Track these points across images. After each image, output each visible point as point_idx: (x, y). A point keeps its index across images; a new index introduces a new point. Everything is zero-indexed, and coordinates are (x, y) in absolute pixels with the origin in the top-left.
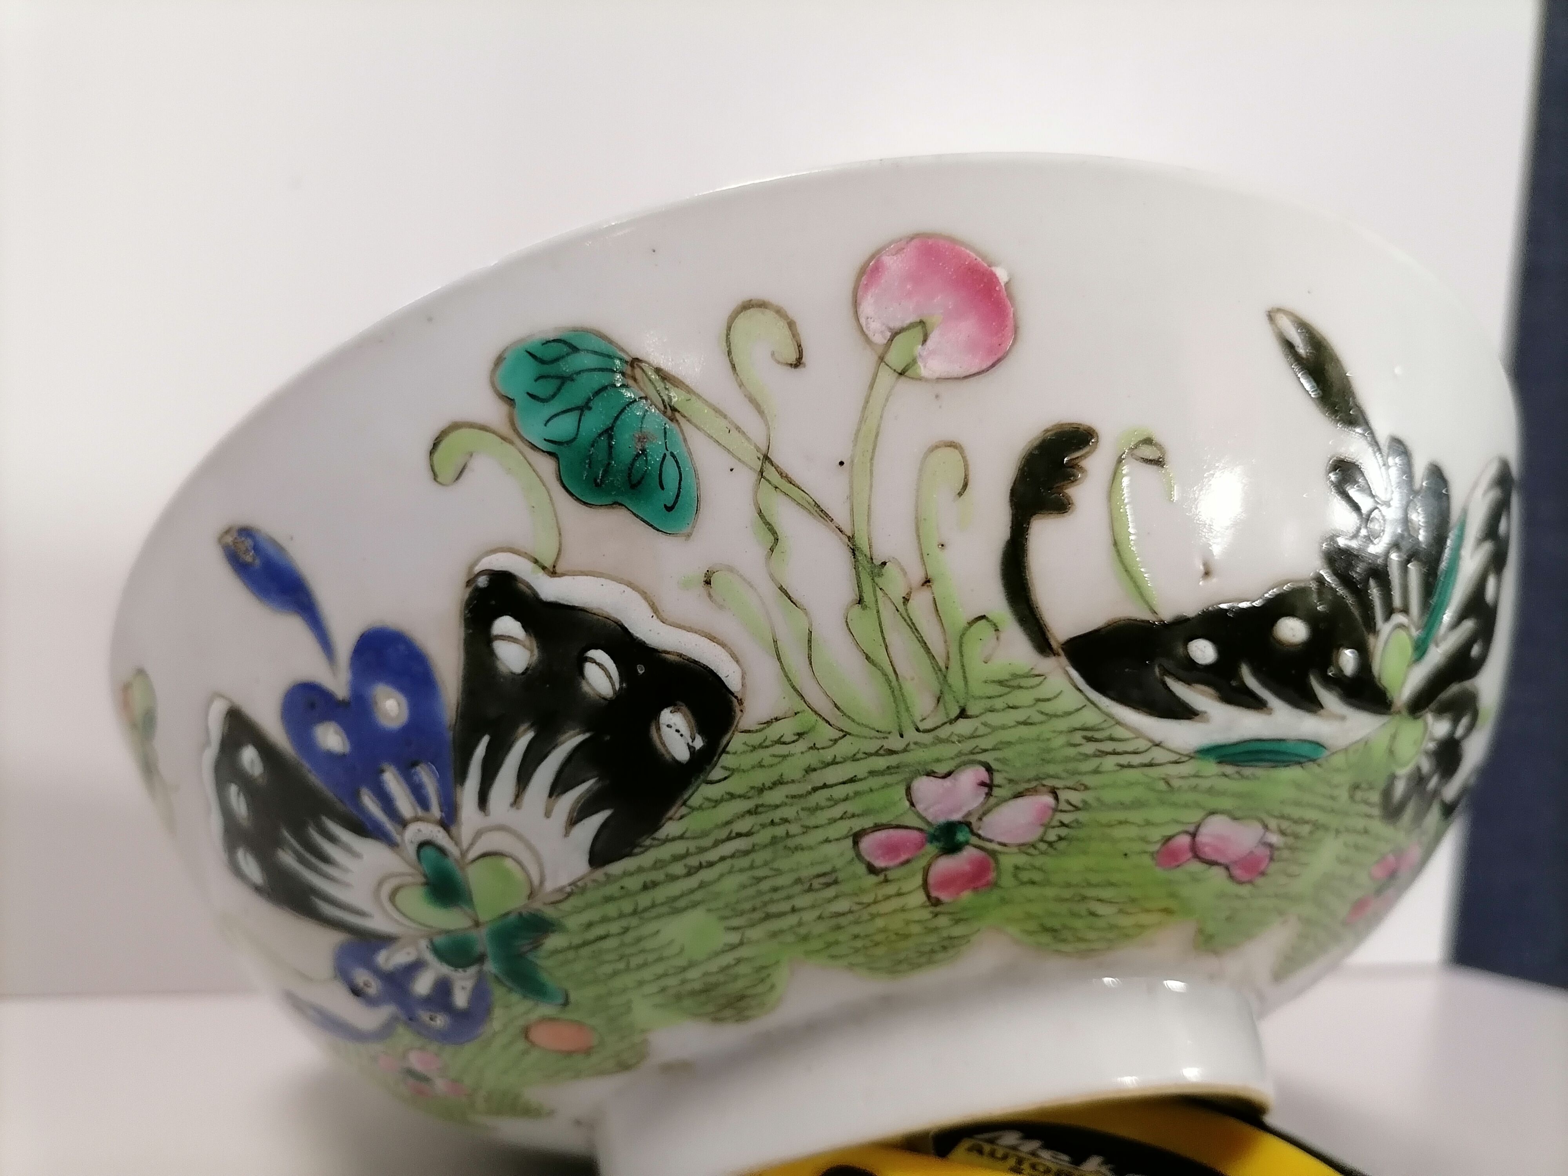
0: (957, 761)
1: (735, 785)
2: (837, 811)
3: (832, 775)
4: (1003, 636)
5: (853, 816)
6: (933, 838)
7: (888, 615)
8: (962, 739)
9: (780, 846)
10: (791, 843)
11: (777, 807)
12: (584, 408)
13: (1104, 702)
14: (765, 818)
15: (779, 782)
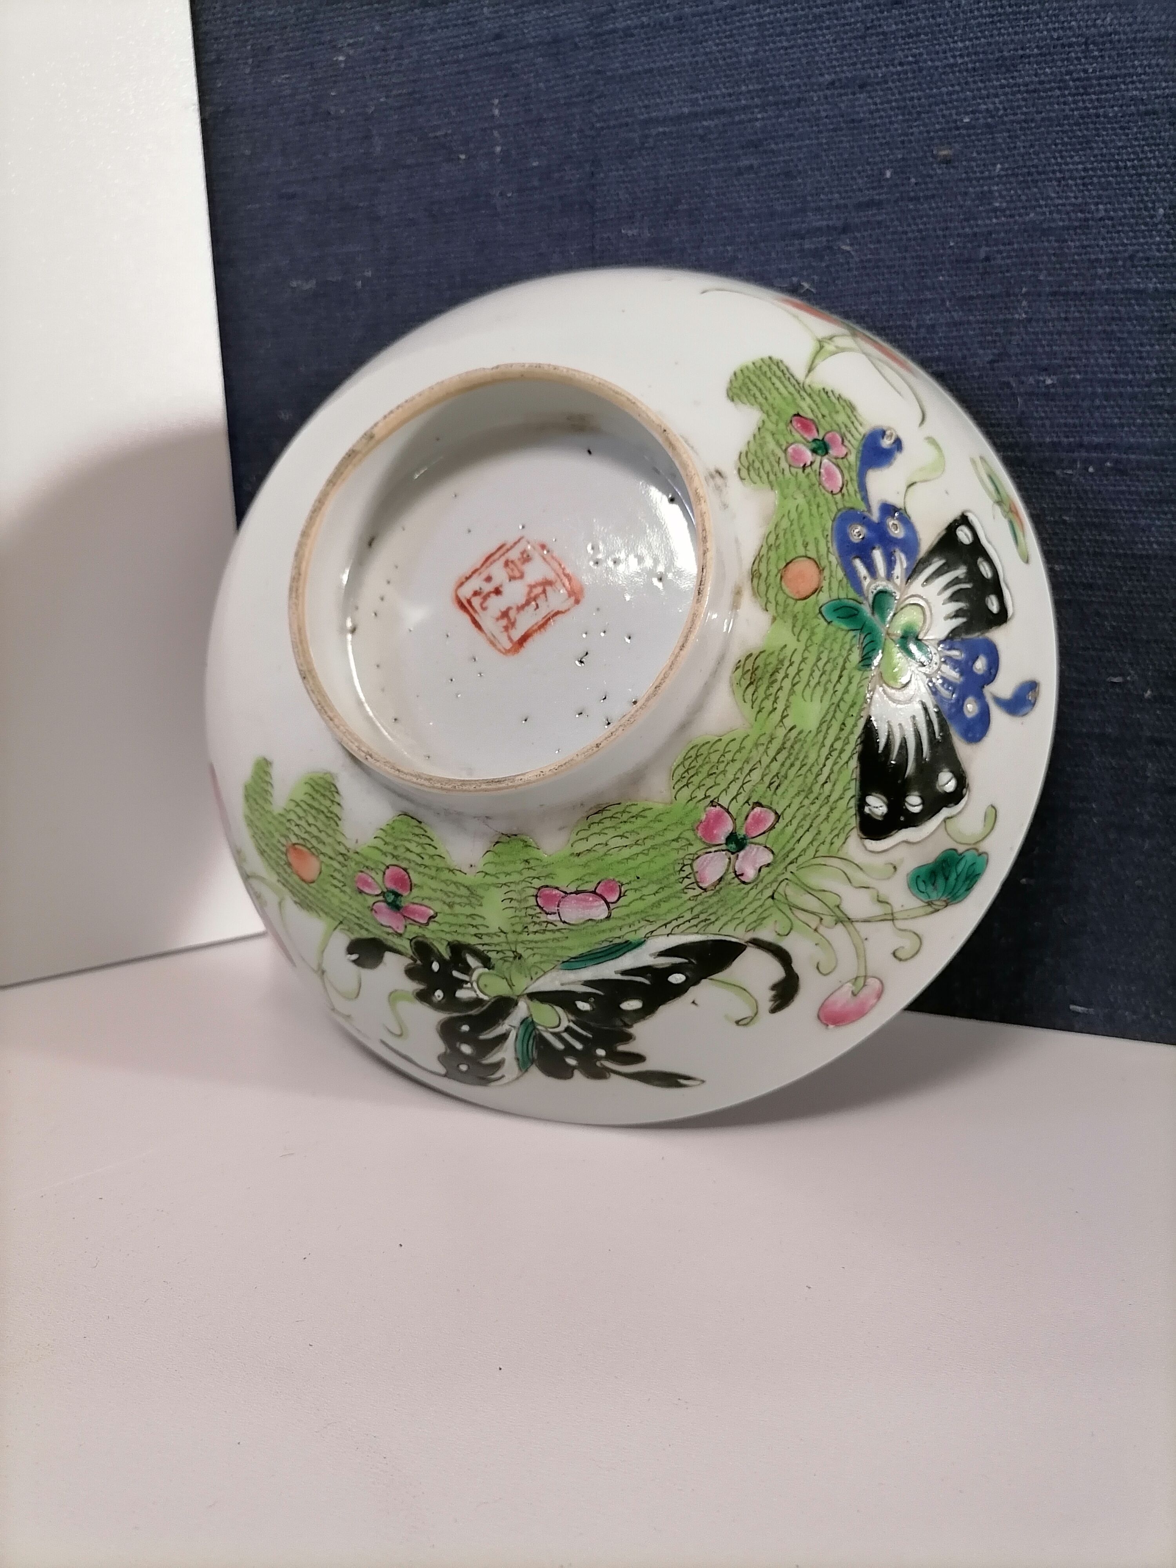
0: (761, 878)
1: (842, 804)
2: (795, 823)
3: (808, 837)
4: (775, 934)
5: (787, 825)
6: (744, 838)
7: (825, 910)
8: (766, 887)
9: (806, 789)
10: (803, 795)
11: (821, 807)
12: (958, 876)
13: (712, 937)
14: (822, 797)
15: (827, 818)
